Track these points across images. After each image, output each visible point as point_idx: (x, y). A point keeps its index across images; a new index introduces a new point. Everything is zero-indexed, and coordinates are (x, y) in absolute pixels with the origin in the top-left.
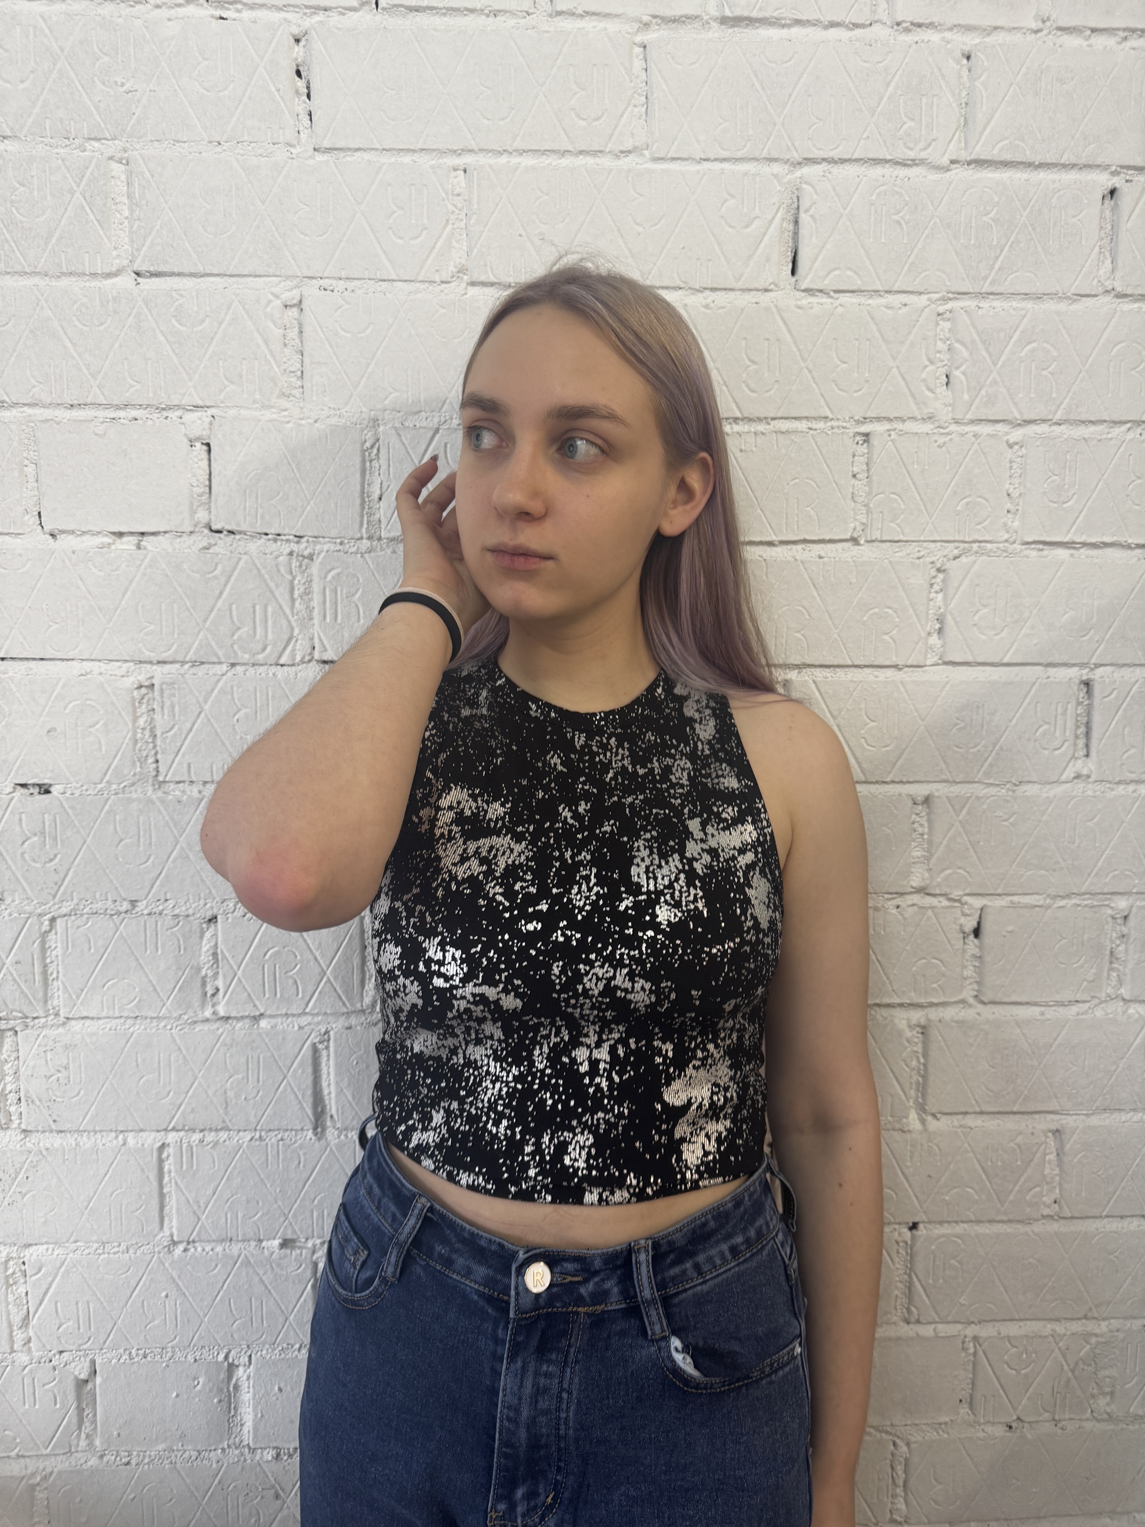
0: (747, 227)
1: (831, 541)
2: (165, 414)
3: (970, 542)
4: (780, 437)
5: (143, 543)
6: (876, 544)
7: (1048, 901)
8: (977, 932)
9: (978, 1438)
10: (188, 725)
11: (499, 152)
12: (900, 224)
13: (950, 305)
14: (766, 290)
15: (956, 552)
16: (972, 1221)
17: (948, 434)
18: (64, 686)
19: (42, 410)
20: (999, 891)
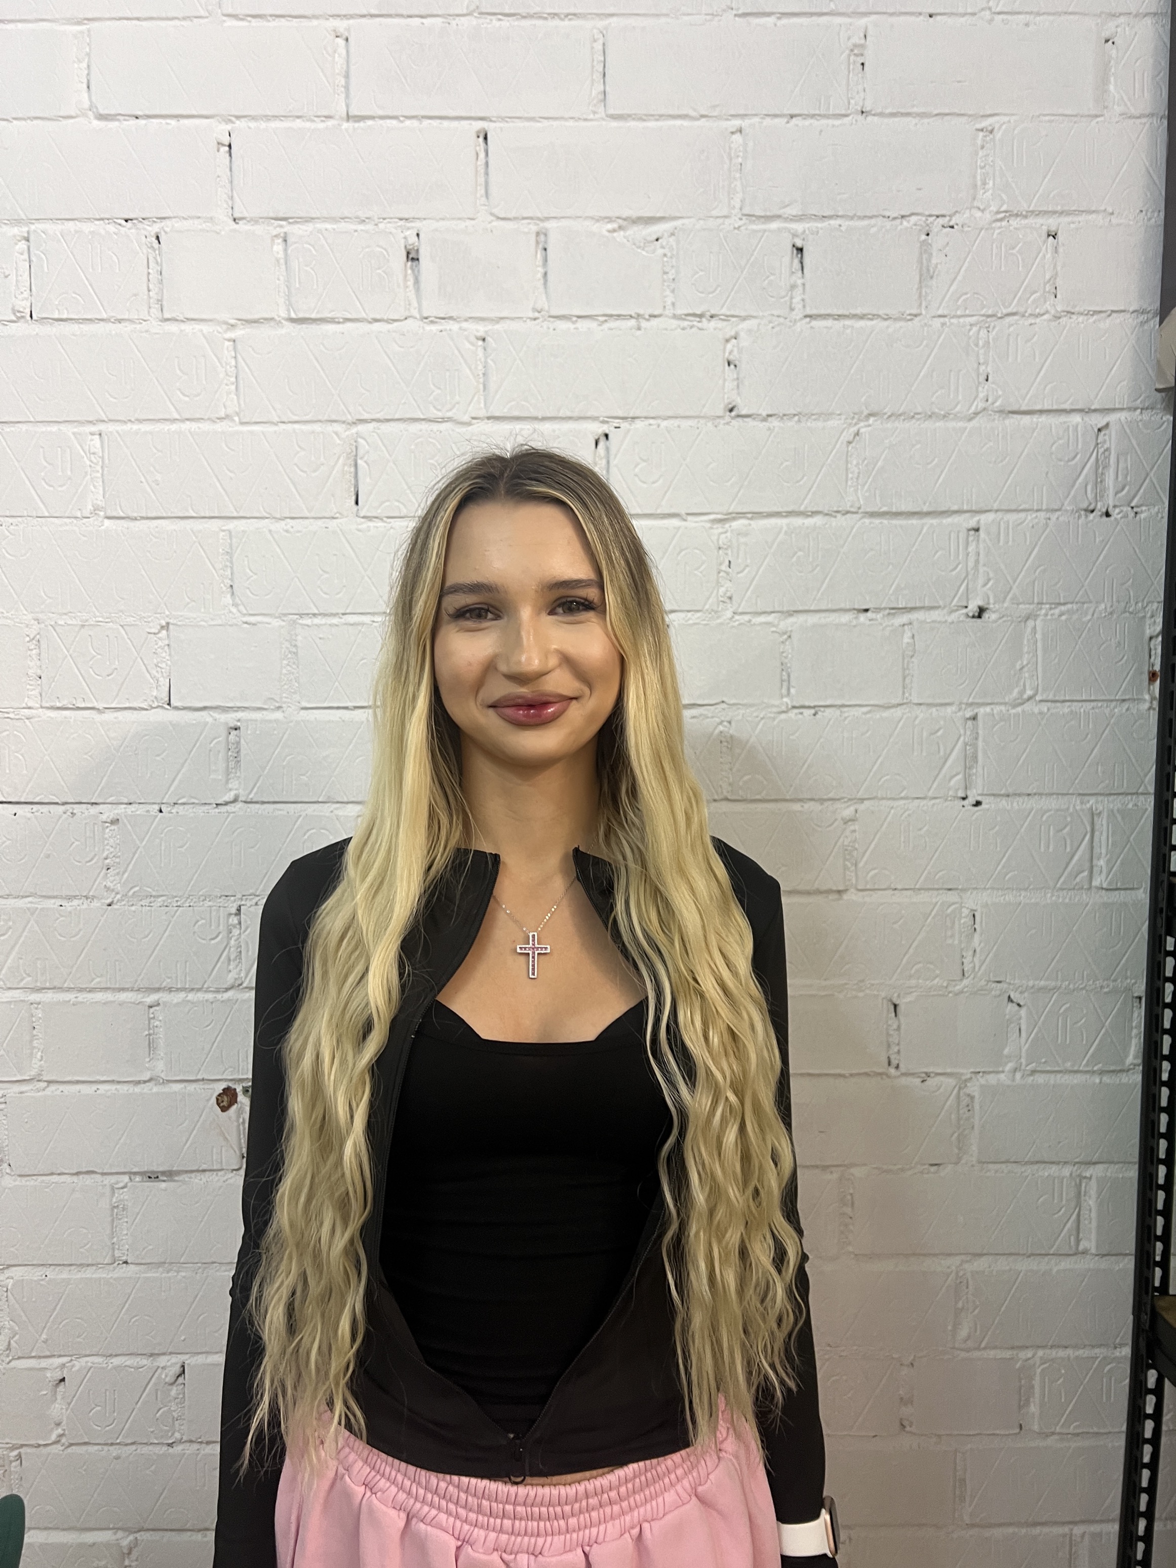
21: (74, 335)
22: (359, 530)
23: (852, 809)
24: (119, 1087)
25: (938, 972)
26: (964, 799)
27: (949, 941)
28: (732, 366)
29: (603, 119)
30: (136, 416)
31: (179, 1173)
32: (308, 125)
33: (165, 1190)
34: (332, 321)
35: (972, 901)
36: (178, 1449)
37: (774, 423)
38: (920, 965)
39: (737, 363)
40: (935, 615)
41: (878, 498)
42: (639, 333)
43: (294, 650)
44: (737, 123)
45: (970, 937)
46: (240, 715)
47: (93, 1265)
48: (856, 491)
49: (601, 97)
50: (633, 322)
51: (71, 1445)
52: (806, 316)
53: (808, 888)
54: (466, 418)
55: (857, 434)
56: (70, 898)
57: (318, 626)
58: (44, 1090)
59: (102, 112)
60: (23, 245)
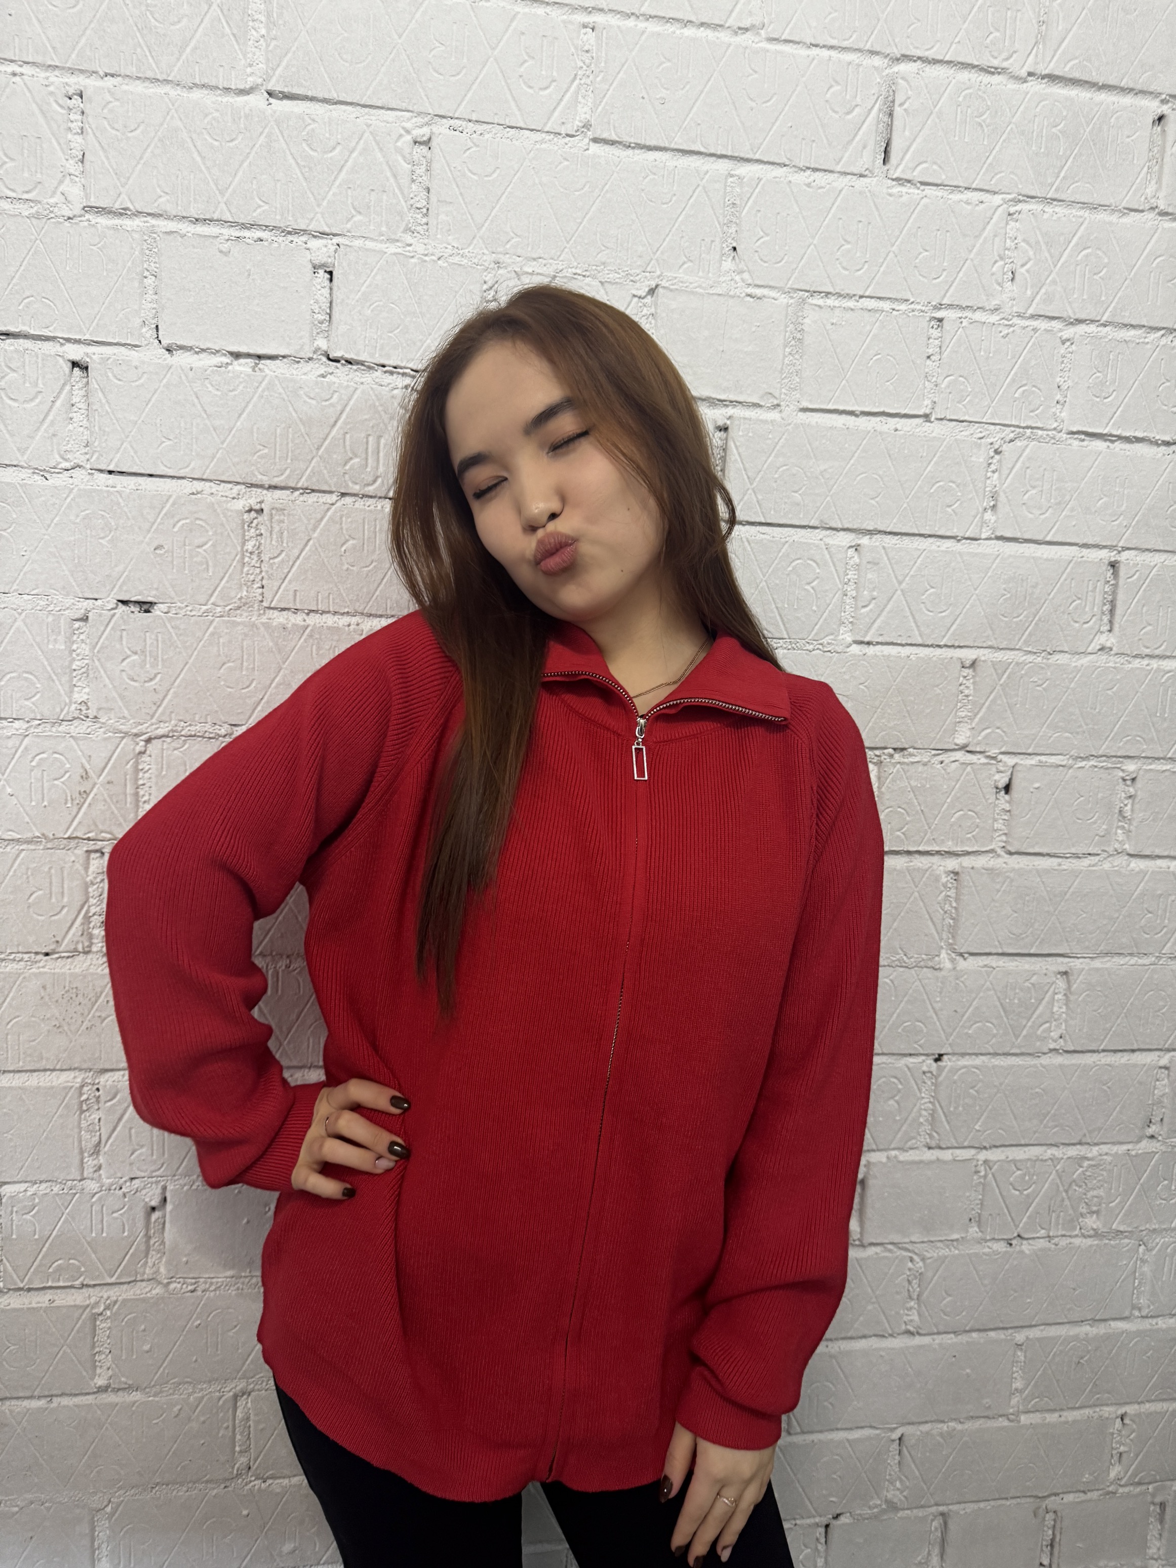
0: (848, 113)
1: (906, 416)
2: (290, 238)
3: (1024, 428)
4: (866, 314)
5: (260, 366)
6: (945, 422)
7: (1070, 762)
8: (1007, 789)
9: (984, 1254)
10: (296, 552)
11: (628, 15)
12: (982, 126)
13: (1019, 207)
14: (861, 176)
15: (1012, 436)
16: (989, 1054)
17: (1011, 326)
18: (173, 504)
19: (166, 222)
20: (1030, 751)
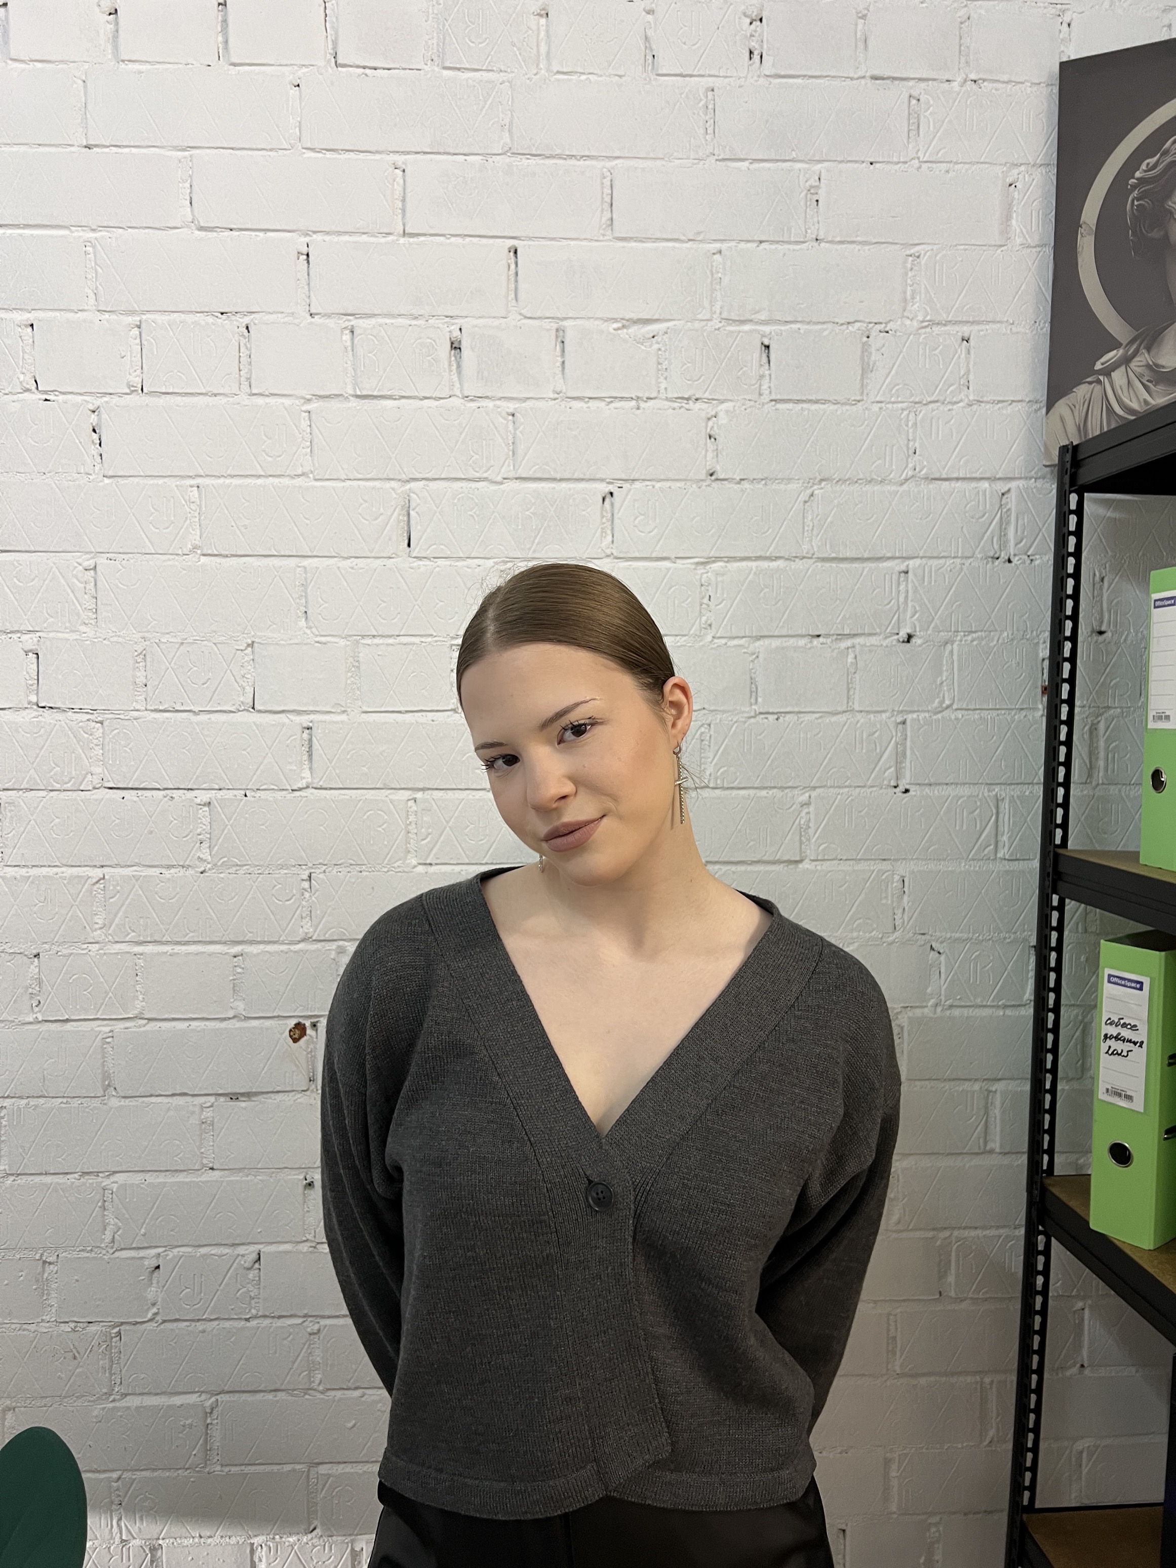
0: (375, 519)
2: (10, 635)
4: (402, 647)
11: (219, 477)
12: (473, 517)
14: (391, 557)
21: (177, 406)
22: (411, 568)
23: (807, 795)
24: (207, 1023)
25: (875, 926)
26: (895, 787)
27: (884, 901)
28: (713, 440)
29: (610, 240)
30: (229, 472)
31: (256, 1094)
32: (372, 239)
33: (245, 1108)
34: (390, 397)
35: (902, 869)
36: (254, 1323)
37: (746, 485)
38: (861, 921)
39: (717, 437)
40: (873, 640)
41: (828, 547)
42: (639, 412)
43: (357, 664)
44: (717, 246)
45: (901, 898)
46: (312, 717)
47: (184, 1171)
48: (811, 541)
49: (609, 223)
50: (633, 403)
51: (164, 1321)
52: (772, 401)
53: (771, 858)
54: (499, 479)
55: (812, 495)
56: (169, 867)
57: (377, 645)
58: (144, 1026)
59: (202, 224)
60: (136, 331)
